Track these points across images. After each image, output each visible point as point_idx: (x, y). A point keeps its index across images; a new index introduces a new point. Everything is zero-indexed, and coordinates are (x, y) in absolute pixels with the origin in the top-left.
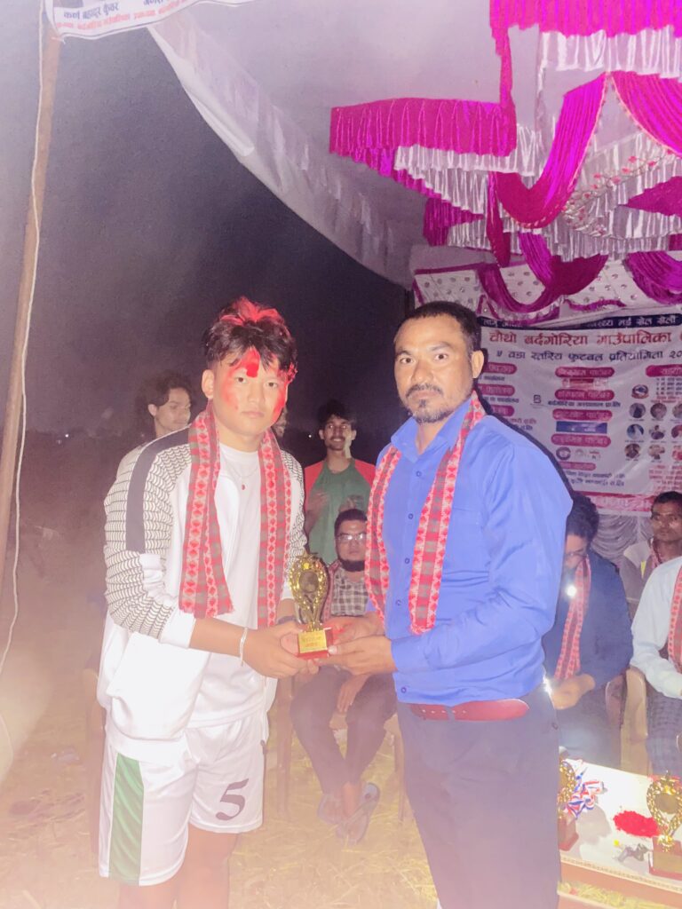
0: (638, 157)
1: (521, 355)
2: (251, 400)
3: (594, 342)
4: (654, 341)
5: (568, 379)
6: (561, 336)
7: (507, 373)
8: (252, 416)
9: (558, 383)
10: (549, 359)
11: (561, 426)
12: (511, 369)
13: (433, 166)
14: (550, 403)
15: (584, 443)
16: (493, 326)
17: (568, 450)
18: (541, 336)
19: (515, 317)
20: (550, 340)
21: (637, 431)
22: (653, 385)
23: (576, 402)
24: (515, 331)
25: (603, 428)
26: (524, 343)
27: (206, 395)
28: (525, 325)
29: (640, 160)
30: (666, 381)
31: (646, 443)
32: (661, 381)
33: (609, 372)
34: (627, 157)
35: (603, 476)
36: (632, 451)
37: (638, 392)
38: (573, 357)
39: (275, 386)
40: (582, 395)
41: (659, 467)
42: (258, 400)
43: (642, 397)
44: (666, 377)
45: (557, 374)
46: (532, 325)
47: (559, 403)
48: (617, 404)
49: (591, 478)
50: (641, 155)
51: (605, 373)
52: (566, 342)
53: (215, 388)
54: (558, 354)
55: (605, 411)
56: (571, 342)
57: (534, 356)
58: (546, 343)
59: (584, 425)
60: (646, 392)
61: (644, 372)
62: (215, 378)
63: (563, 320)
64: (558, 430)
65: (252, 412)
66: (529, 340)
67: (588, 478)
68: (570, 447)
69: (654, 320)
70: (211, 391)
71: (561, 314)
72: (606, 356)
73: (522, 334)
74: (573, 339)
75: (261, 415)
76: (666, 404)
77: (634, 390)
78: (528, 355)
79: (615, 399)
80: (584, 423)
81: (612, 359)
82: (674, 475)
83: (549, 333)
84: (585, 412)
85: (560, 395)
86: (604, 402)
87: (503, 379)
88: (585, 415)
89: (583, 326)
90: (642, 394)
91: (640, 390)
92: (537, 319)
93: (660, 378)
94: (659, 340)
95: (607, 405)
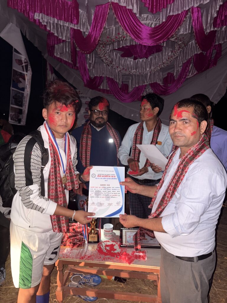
0: (120, 33)
2: (62, 121)
8: (63, 127)
13: (49, 21)
27: (44, 118)
29: (121, 35)
34: (117, 32)
39: (71, 115)
42: (65, 121)
50: (121, 33)
53: (47, 116)
62: (48, 112)
65: (62, 126)
70: (46, 116)
75: (66, 126)
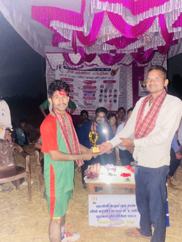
1: (75, 77)
3: (92, 74)
4: (105, 74)
5: (86, 83)
6: (84, 72)
7: (71, 81)
9: (84, 84)
10: (81, 78)
11: (85, 95)
12: (72, 80)
13: (61, 26)
14: (82, 89)
15: (90, 99)
16: (68, 69)
17: (86, 100)
18: (79, 72)
19: (73, 67)
20: (82, 73)
21: (102, 96)
22: (105, 85)
23: (88, 89)
24: (73, 71)
25: (94, 95)
26: (75, 74)
28: (75, 69)
29: (110, 32)
30: (108, 84)
31: (103, 99)
32: (106, 84)
33: (95, 82)
34: (107, 31)
35: (94, 106)
36: (100, 101)
37: (101, 87)
38: (87, 78)
40: (89, 87)
41: (106, 104)
43: (102, 88)
44: (108, 83)
45: (83, 82)
46: (77, 69)
47: (84, 89)
48: (97, 89)
49: (92, 107)
51: (94, 82)
52: (85, 74)
54: (83, 77)
55: (94, 91)
56: (86, 74)
57: (78, 77)
58: (81, 74)
59: (90, 95)
60: (103, 87)
61: (103, 82)
63: (84, 68)
64: (84, 95)
66: (77, 73)
67: (91, 107)
68: (87, 100)
69: (105, 70)
71: (84, 67)
72: (94, 78)
73: (75, 71)
74: (87, 73)
76: (107, 90)
77: (101, 86)
78: (76, 77)
79: (97, 88)
80: (90, 94)
81: (96, 79)
82: (109, 106)
83: (81, 71)
84: (90, 91)
85: (85, 87)
86: (94, 89)
87: (70, 83)
88: (90, 92)
89: (89, 70)
90: (102, 87)
91: (102, 86)
92: (78, 68)
93: (106, 83)
94: (106, 74)
95: (95, 90)
